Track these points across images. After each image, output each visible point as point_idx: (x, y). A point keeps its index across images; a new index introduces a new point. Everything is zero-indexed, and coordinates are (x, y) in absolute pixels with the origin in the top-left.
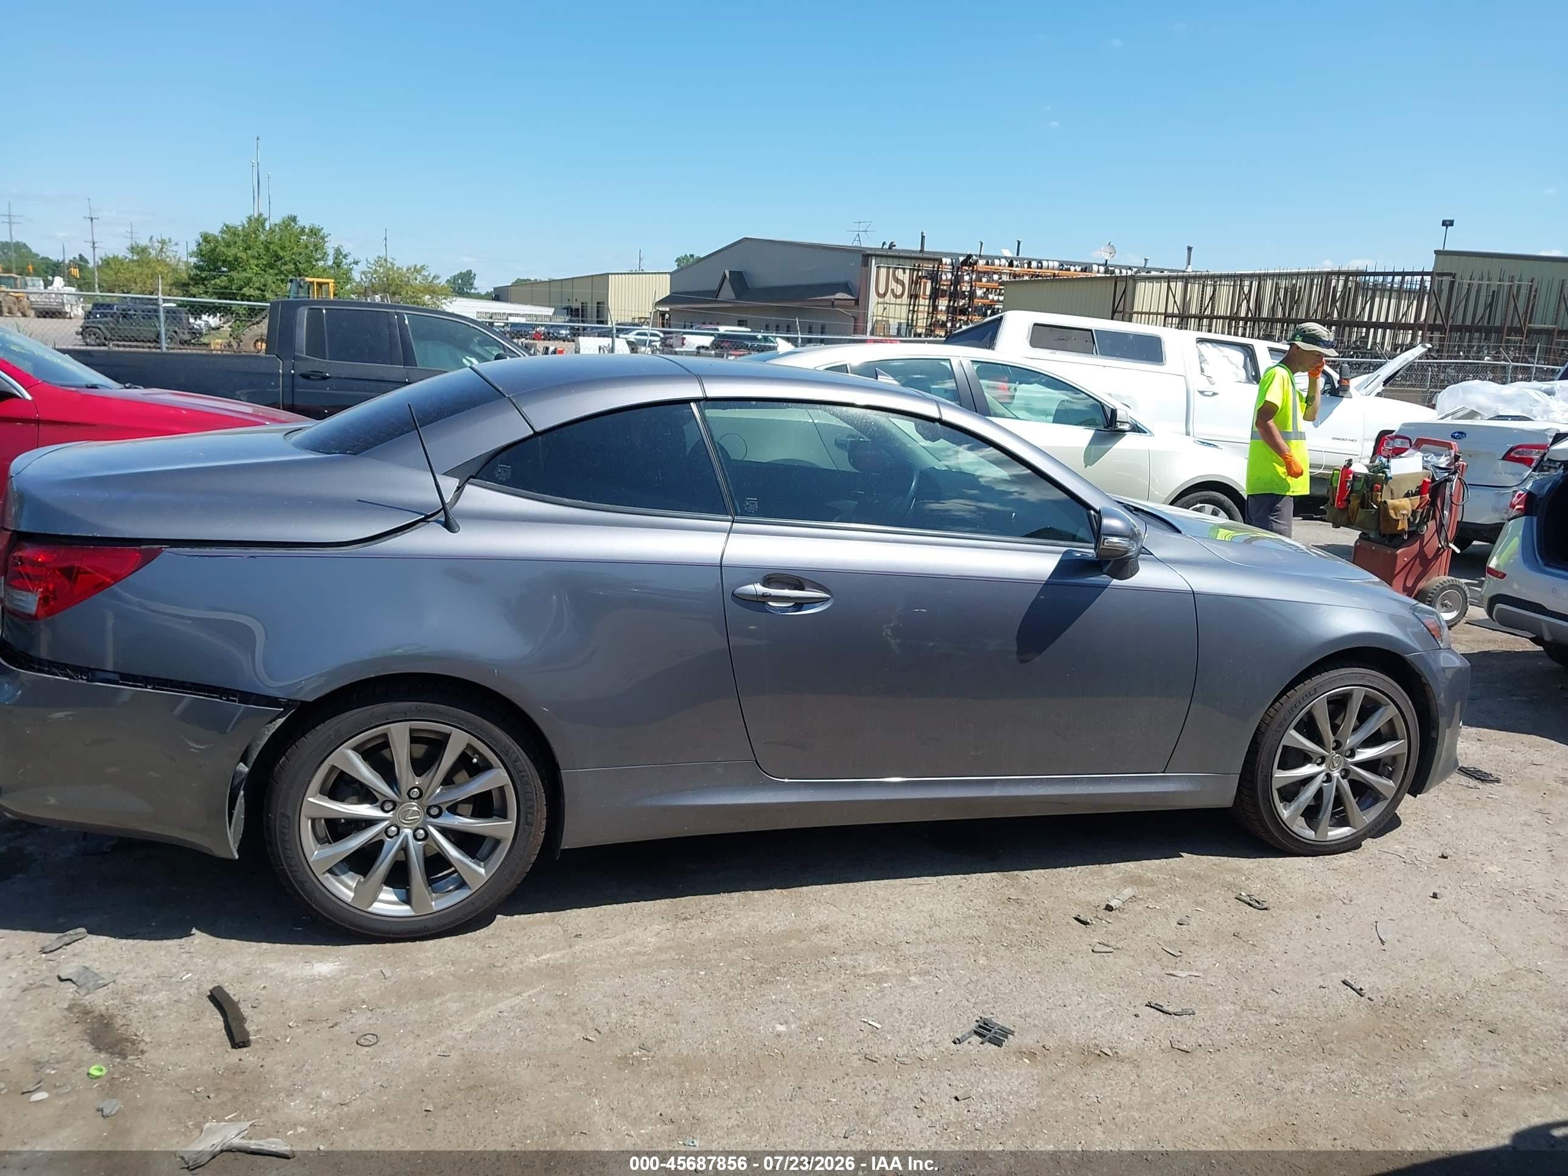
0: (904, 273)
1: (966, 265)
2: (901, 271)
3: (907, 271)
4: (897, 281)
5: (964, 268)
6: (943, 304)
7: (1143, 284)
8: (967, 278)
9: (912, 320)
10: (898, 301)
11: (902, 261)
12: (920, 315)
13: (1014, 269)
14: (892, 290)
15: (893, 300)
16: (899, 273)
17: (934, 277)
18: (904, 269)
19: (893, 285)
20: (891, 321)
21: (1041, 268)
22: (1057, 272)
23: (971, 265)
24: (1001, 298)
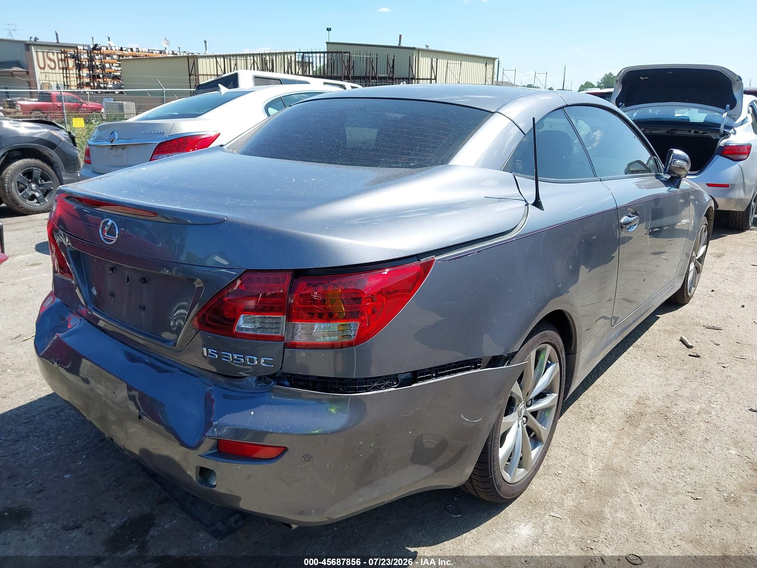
0: (54, 55)
1: (95, 50)
2: (51, 54)
3: (55, 54)
4: (50, 59)
5: (95, 51)
6: (85, 72)
7: (201, 59)
8: (97, 57)
9: (67, 82)
10: (53, 71)
11: (51, 48)
12: (72, 79)
13: (124, 52)
14: (49, 65)
15: (50, 71)
16: (51, 55)
17: (76, 57)
18: (53, 53)
19: (48, 62)
20: (52, 83)
21: (139, 51)
22: (147, 54)
23: (98, 50)
24: (119, 69)
